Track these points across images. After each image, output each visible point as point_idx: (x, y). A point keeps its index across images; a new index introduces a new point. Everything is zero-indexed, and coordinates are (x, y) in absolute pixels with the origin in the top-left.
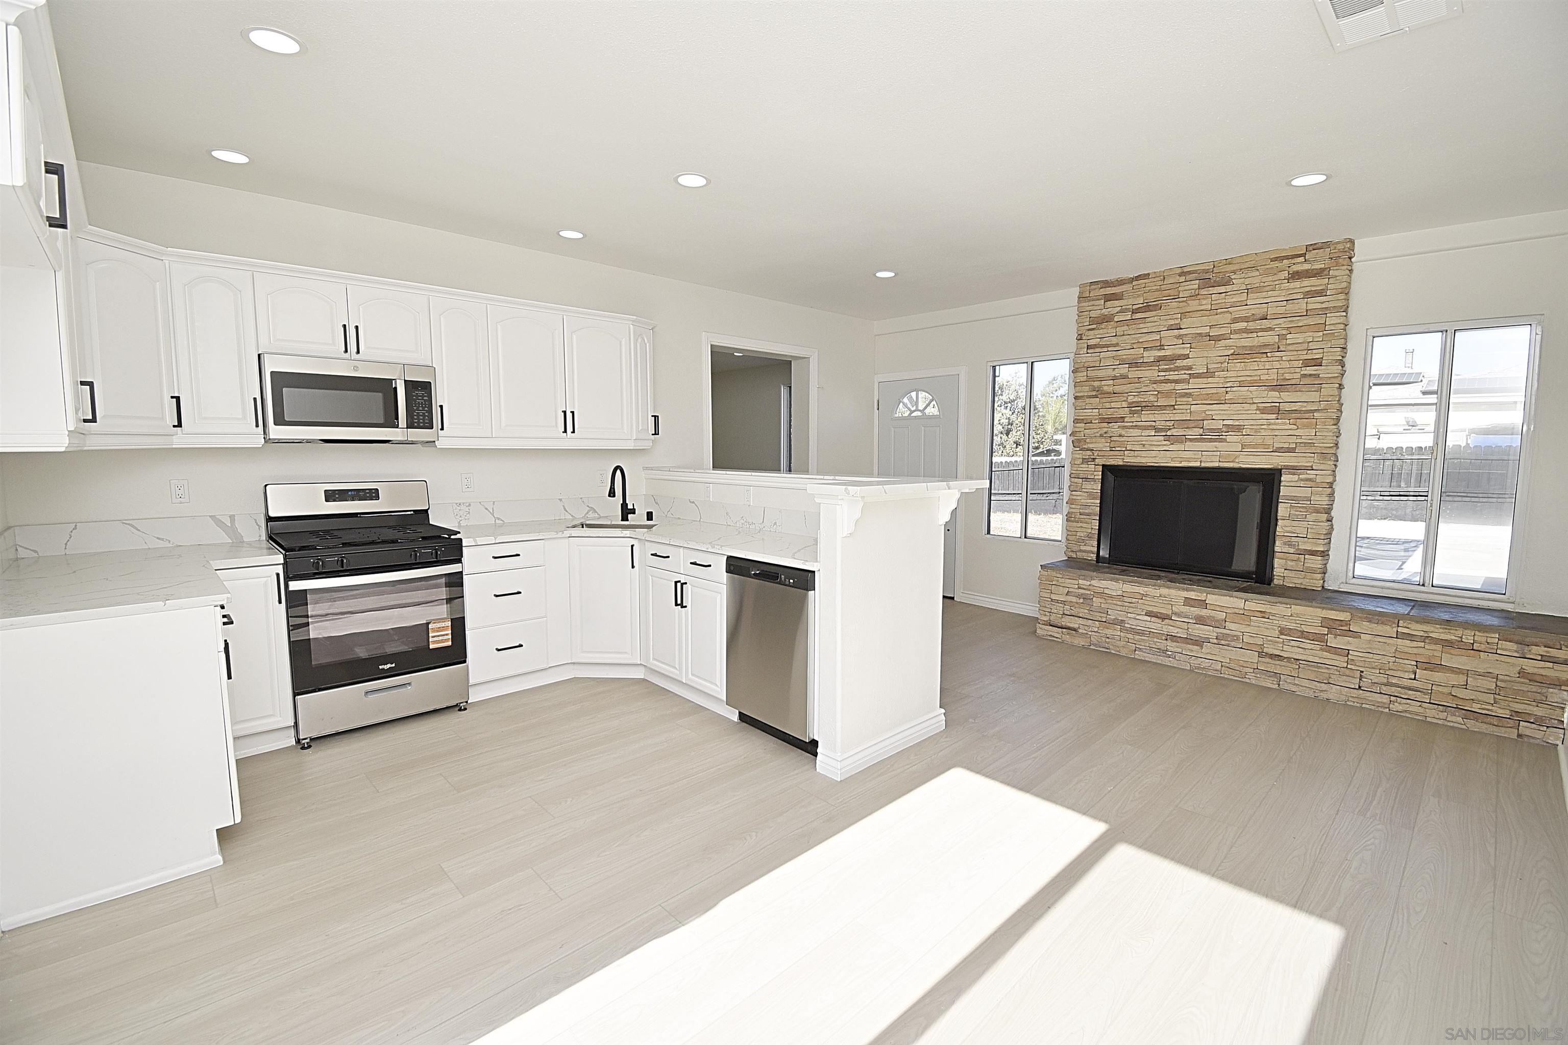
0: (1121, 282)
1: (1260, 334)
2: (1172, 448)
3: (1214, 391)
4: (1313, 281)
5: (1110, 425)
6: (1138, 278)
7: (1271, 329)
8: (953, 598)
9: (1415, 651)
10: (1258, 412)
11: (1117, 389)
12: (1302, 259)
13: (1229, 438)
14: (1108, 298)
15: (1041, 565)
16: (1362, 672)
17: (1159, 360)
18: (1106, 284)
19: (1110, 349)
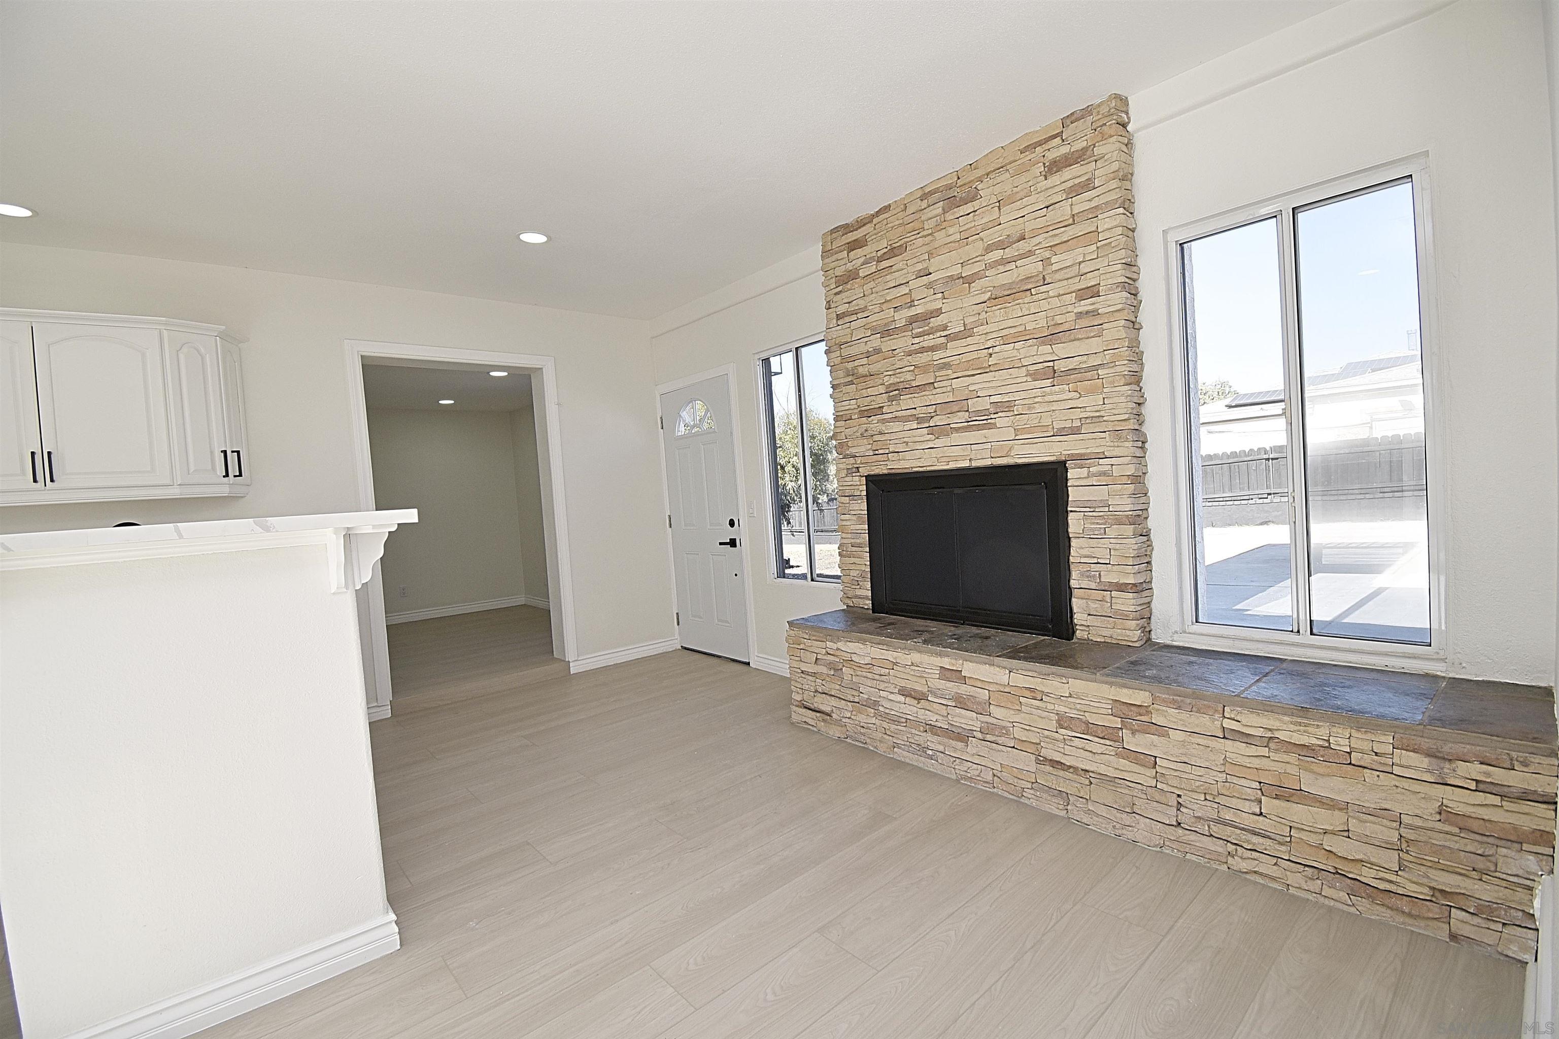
0: (861, 223)
1: (1019, 263)
2: (938, 443)
3: (974, 355)
4: (1076, 170)
5: (870, 419)
6: (878, 213)
7: (1031, 253)
8: (748, 664)
9: (1256, 763)
10: (1029, 379)
11: (874, 368)
12: (1058, 140)
13: (999, 422)
14: (854, 246)
15: (788, 622)
17: (912, 320)
18: (847, 228)
19: (859, 315)
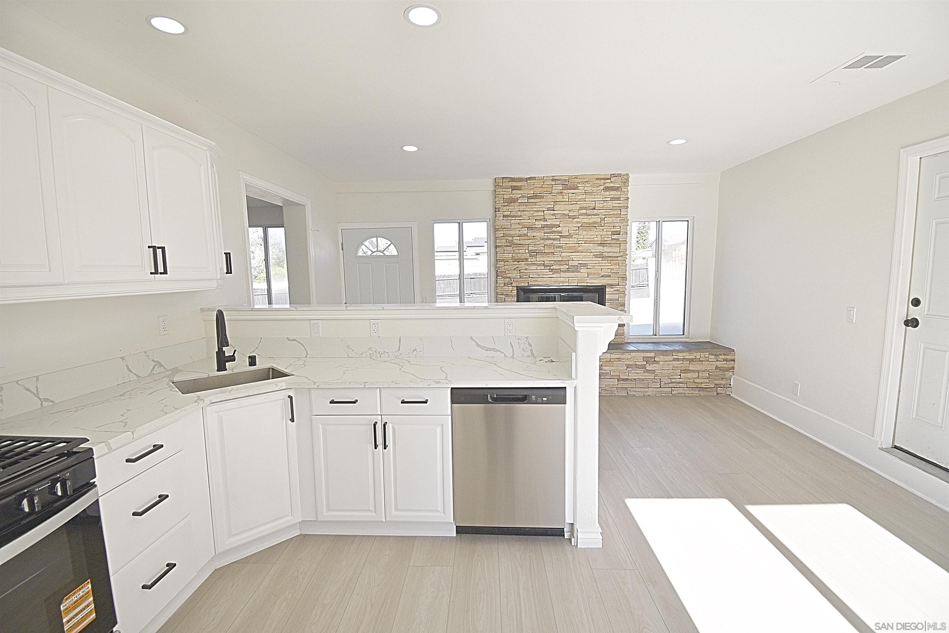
0: (520, 180)
1: (593, 217)
2: (554, 276)
3: (573, 245)
4: (615, 192)
5: (520, 263)
6: (530, 178)
7: (597, 215)
9: (680, 365)
10: (594, 257)
11: (521, 242)
12: (609, 181)
13: (581, 271)
14: (514, 188)
16: (660, 379)
17: (544, 227)
18: (512, 180)
19: (517, 218)
